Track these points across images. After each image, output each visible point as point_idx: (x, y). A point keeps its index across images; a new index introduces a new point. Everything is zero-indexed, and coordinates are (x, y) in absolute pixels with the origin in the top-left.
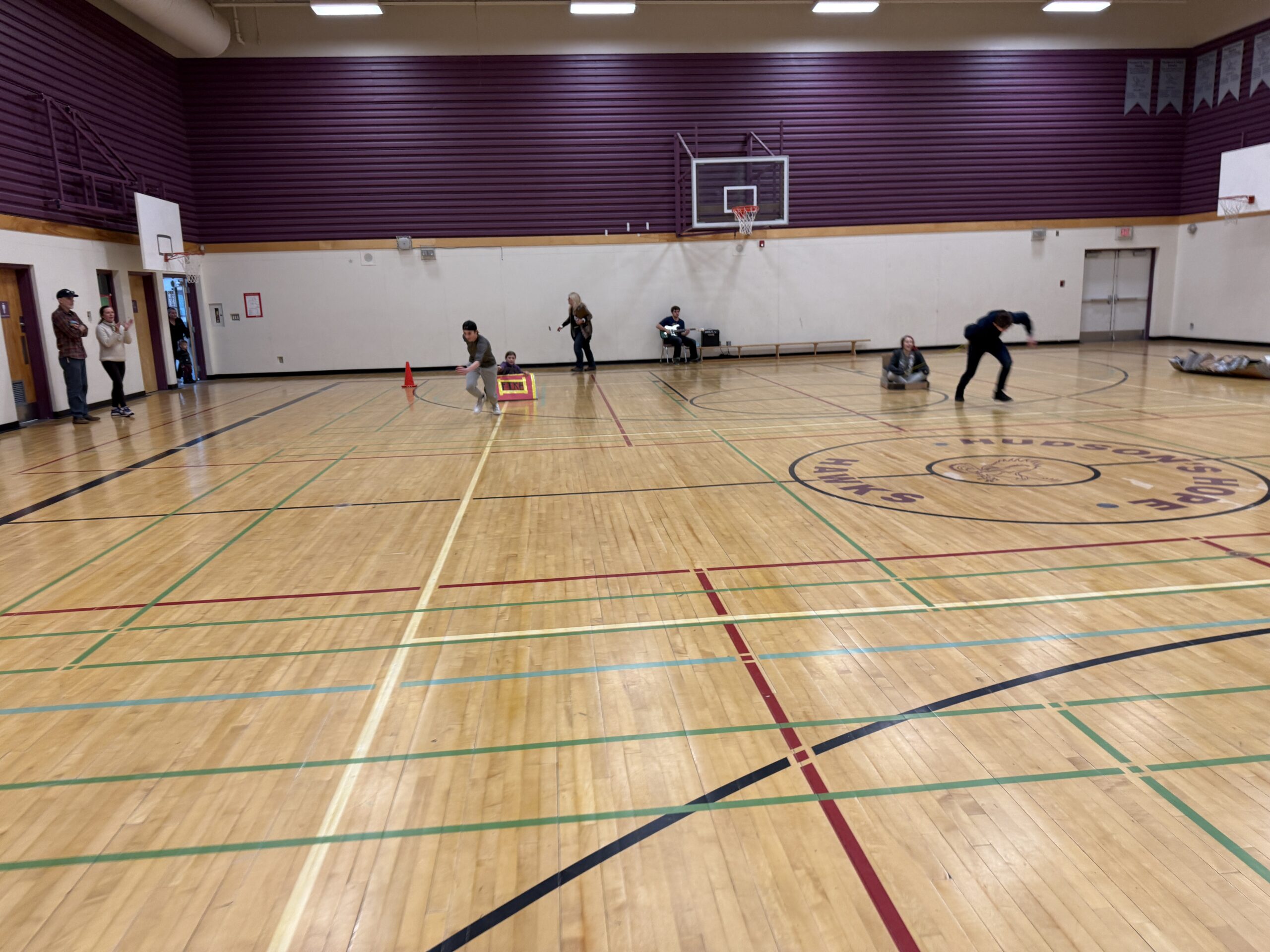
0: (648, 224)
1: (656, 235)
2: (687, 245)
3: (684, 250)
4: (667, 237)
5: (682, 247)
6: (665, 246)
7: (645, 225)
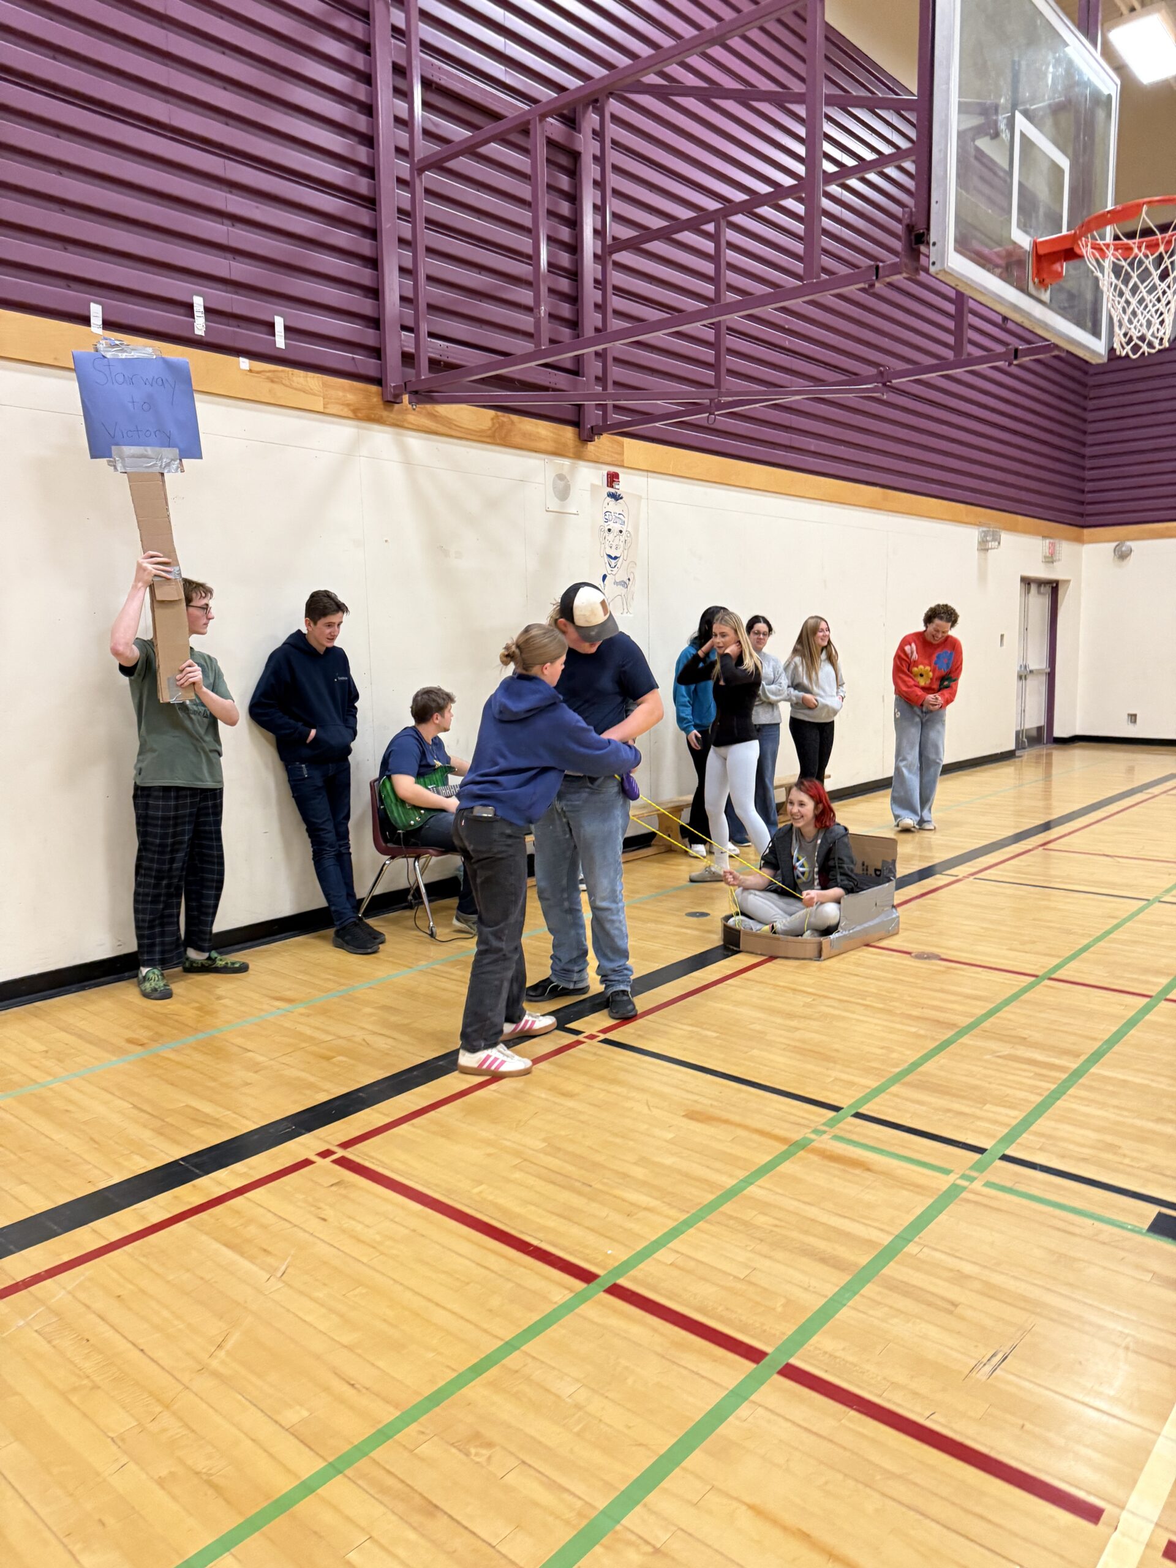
0: (279, 323)
1: (313, 380)
2: (416, 443)
3: (408, 462)
4: (350, 397)
5: (404, 449)
6: (343, 432)
7: (271, 326)
